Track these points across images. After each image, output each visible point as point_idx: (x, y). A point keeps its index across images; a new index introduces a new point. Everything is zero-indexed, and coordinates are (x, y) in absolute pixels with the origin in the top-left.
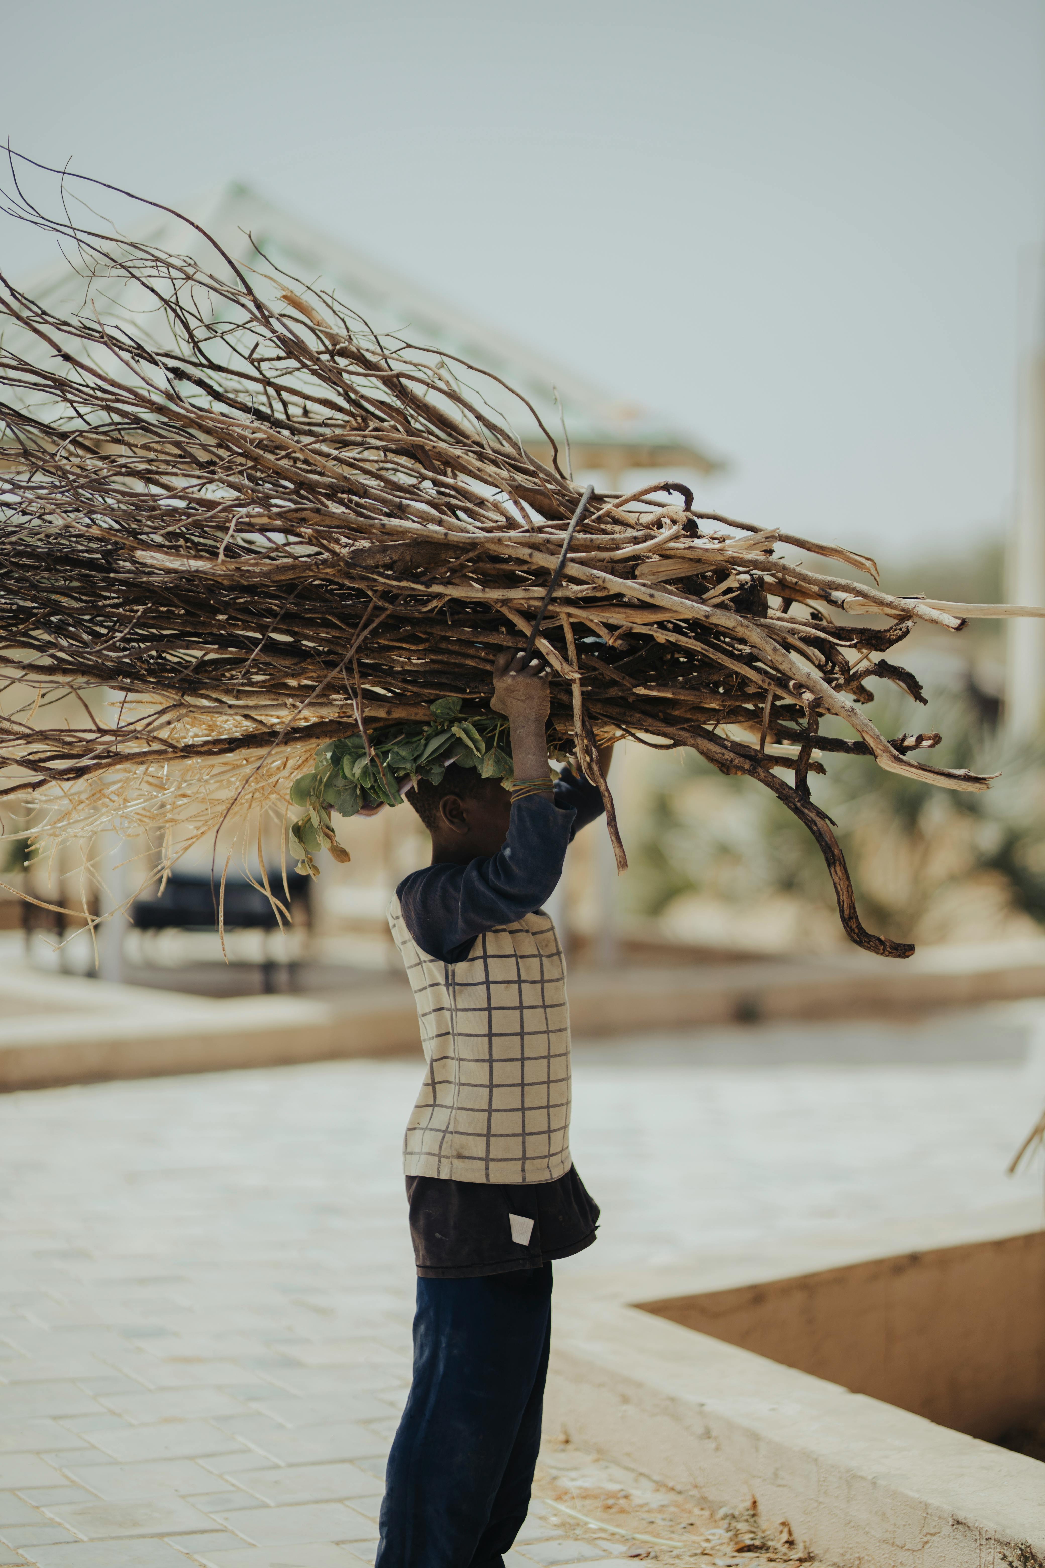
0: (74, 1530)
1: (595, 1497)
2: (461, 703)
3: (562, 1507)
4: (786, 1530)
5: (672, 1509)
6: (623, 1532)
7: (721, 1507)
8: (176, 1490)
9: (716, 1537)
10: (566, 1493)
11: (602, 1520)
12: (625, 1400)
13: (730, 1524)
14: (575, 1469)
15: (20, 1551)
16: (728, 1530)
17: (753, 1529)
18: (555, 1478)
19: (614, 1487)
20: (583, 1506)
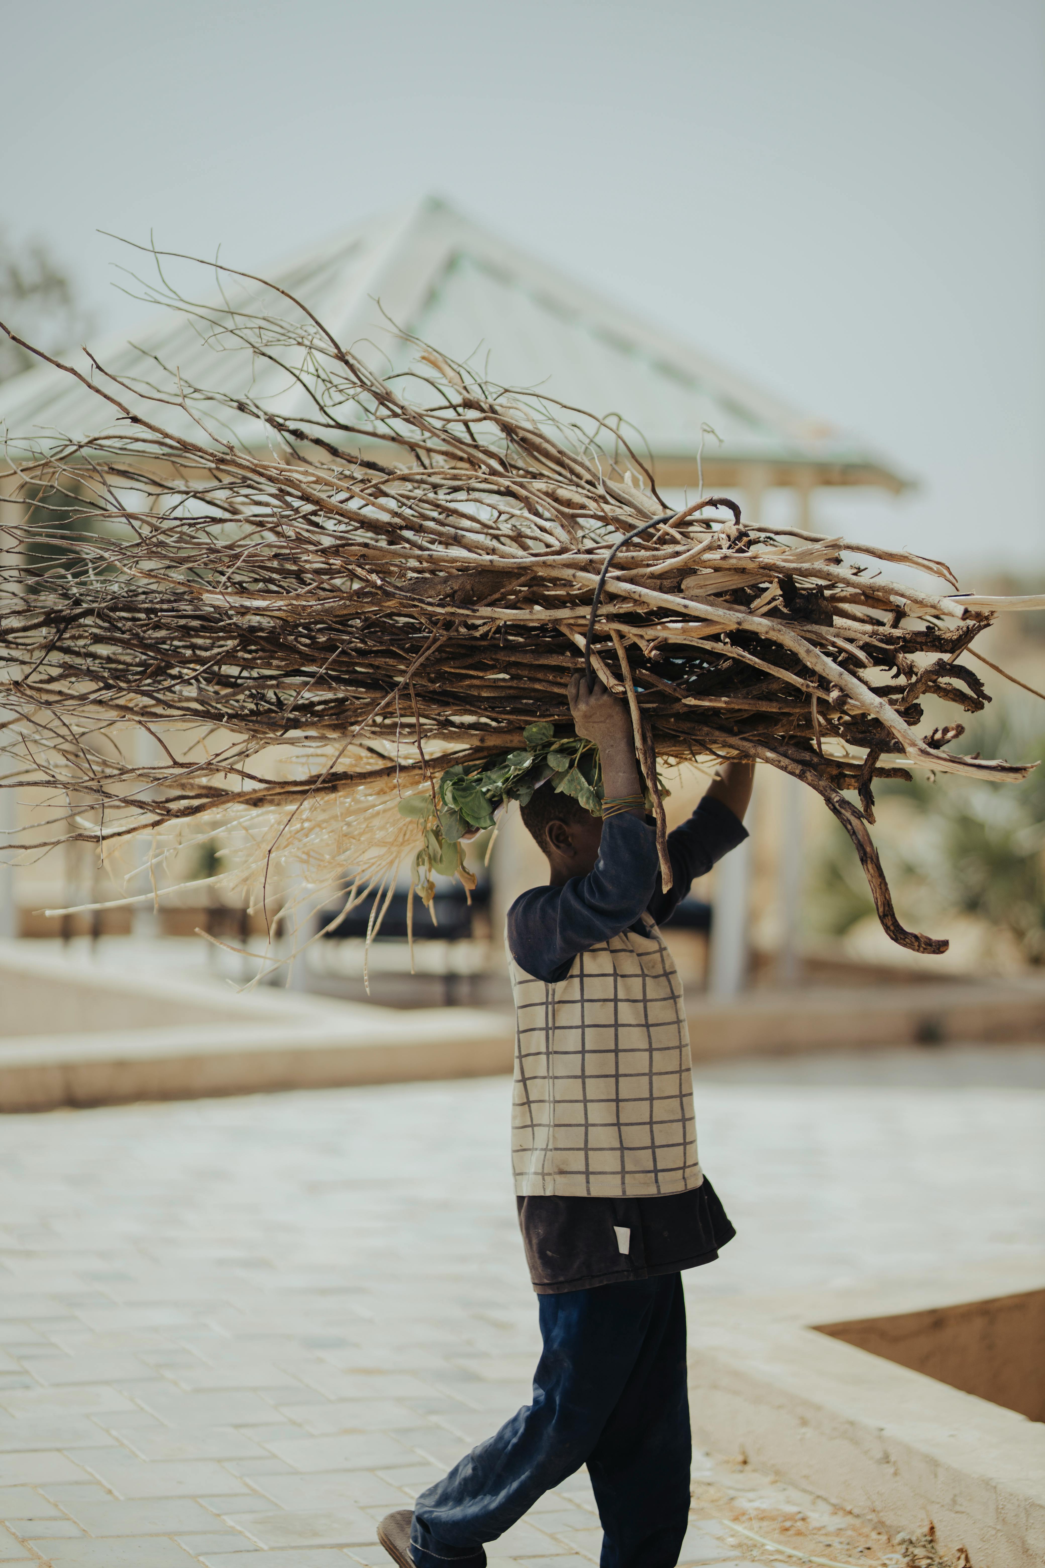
0: (254, 1539)
1: (773, 1519)
2: (552, 728)
3: (739, 1528)
4: (963, 1556)
5: (849, 1533)
6: (800, 1554)
7: (899, 1532)
8: (356, 1502)
9: (894, 1562)
10: (744, 1514)
11: (780, 1543)
12: (804, 1422)
13: (907, 1549)
14: (752, 1490)
15: (201, 1558)
16: (905, 1556)
17: (931, 1555)
18: (732, 1499)
19: (791, 1509)
20: (760, 1527)
